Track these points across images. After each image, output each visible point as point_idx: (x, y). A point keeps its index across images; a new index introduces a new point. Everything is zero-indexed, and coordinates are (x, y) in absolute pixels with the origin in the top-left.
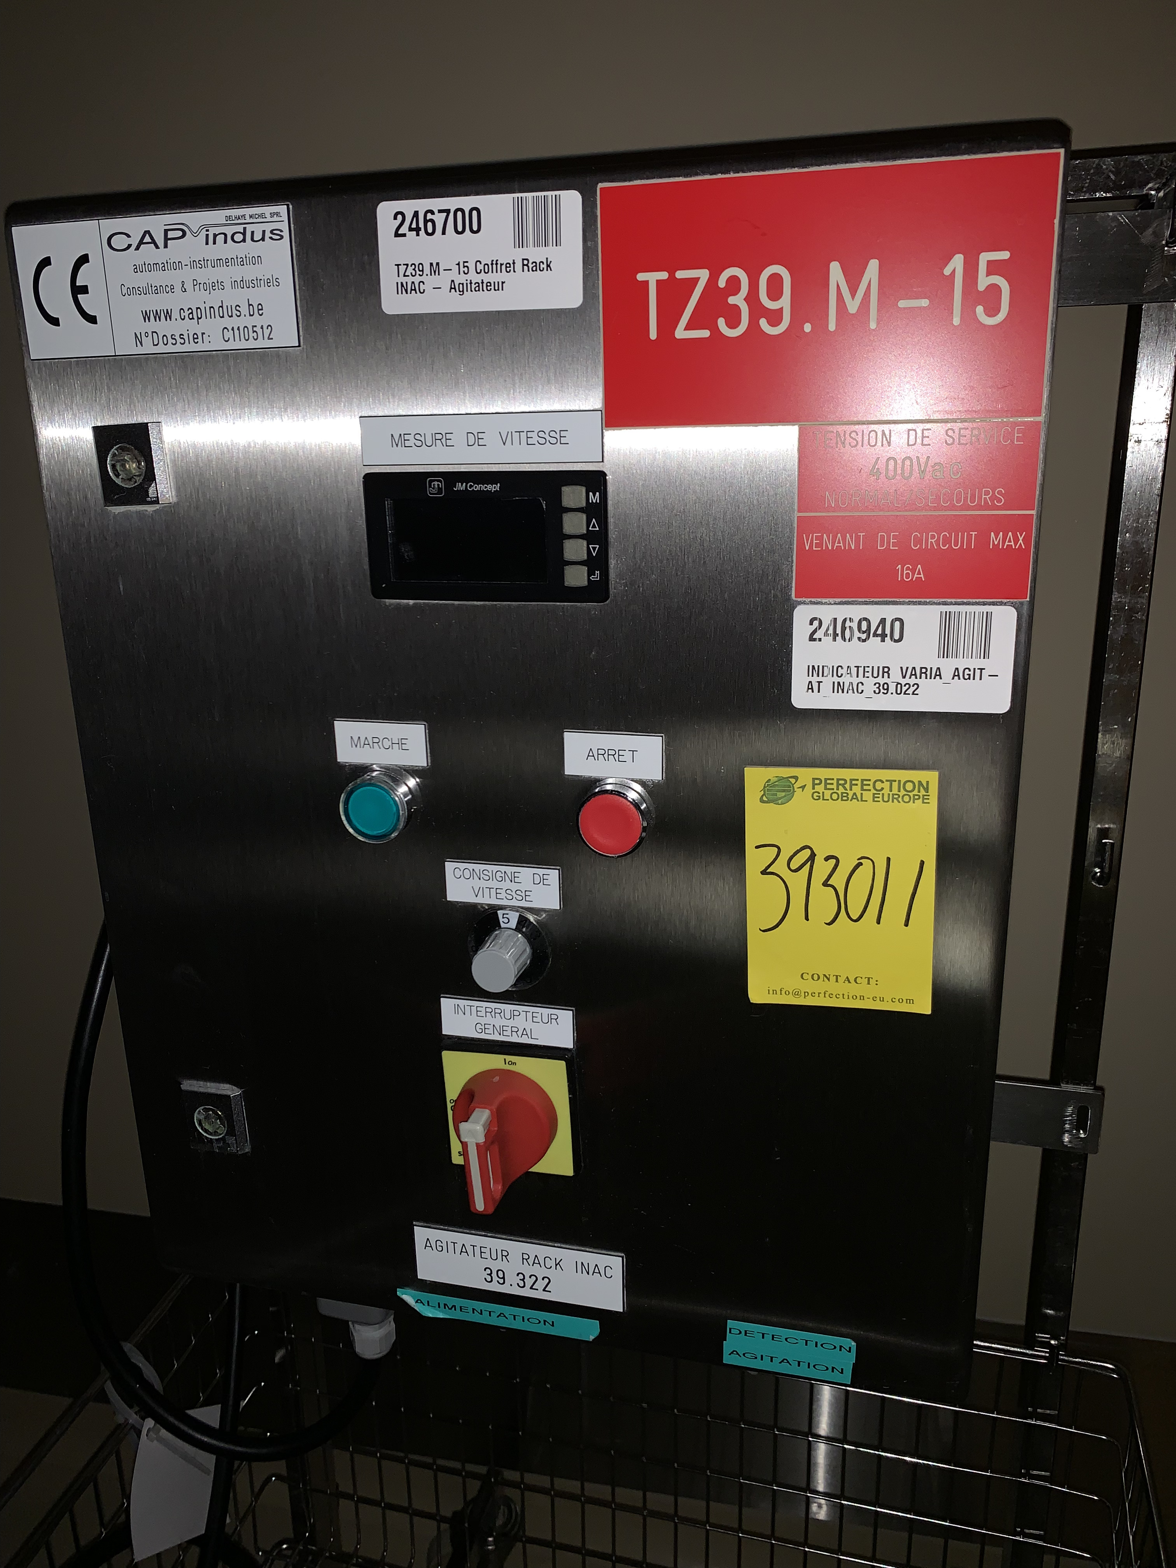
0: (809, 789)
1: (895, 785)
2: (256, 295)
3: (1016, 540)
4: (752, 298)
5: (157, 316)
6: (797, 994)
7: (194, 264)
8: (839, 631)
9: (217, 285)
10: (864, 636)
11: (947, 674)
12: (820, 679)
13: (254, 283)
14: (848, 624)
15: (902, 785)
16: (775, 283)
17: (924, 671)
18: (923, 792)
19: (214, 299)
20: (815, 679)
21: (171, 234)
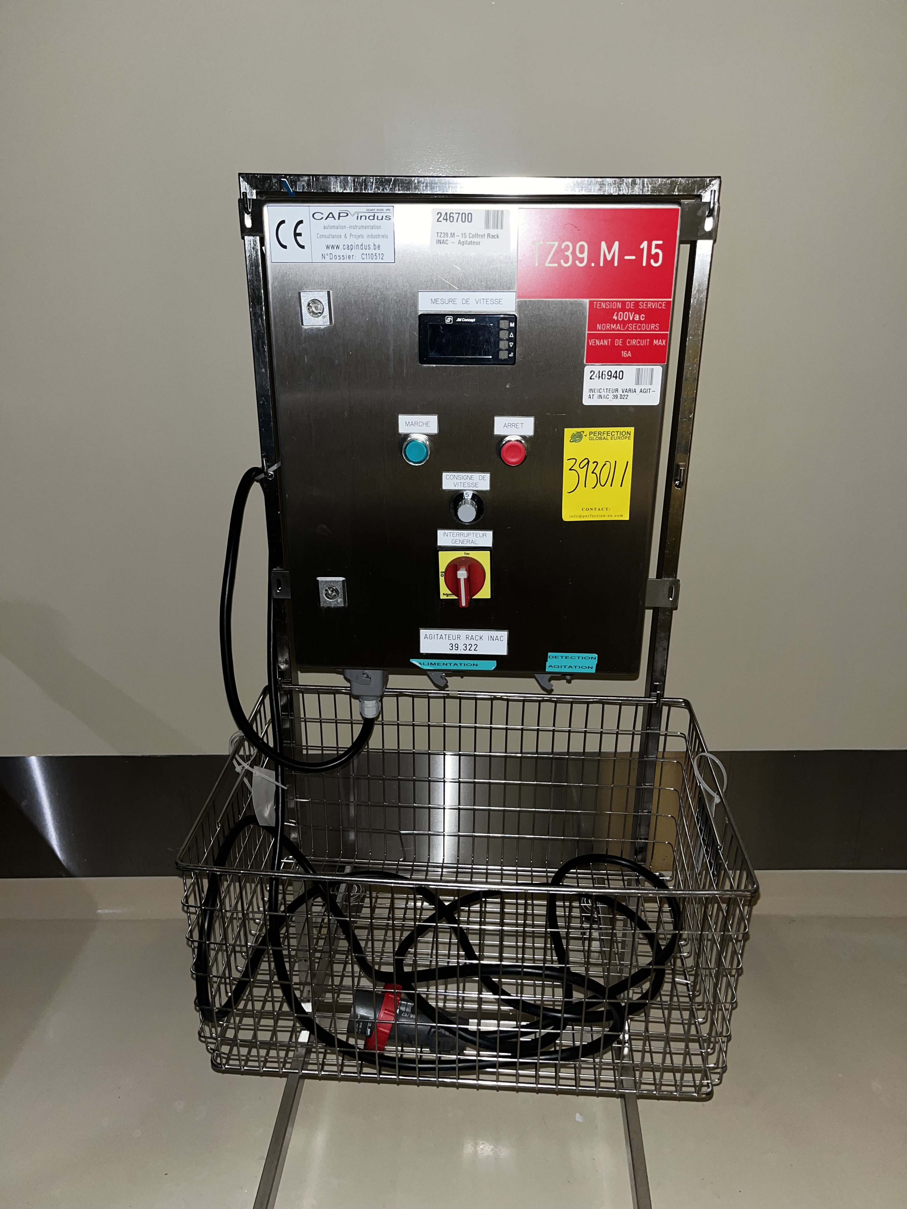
0: (588, 436)
1: (619, 433)
2: (377, 242)
3: (662, 342)
4: (573, 252)
5: (333, 247)
6: (580, 516)
7: (351, 227)
8: (601, 376)
9: (362, 236)
10: (609, 377)
11: (638, 391)
12: (593, 393)
13: (378, 236)
14: (604, 373)
15: (621, 433)
16: (582, 247)
17: (630, 390)
18: (628, 435)
19: (359, 242)
20: (591, 394)
21: (341, 215)
